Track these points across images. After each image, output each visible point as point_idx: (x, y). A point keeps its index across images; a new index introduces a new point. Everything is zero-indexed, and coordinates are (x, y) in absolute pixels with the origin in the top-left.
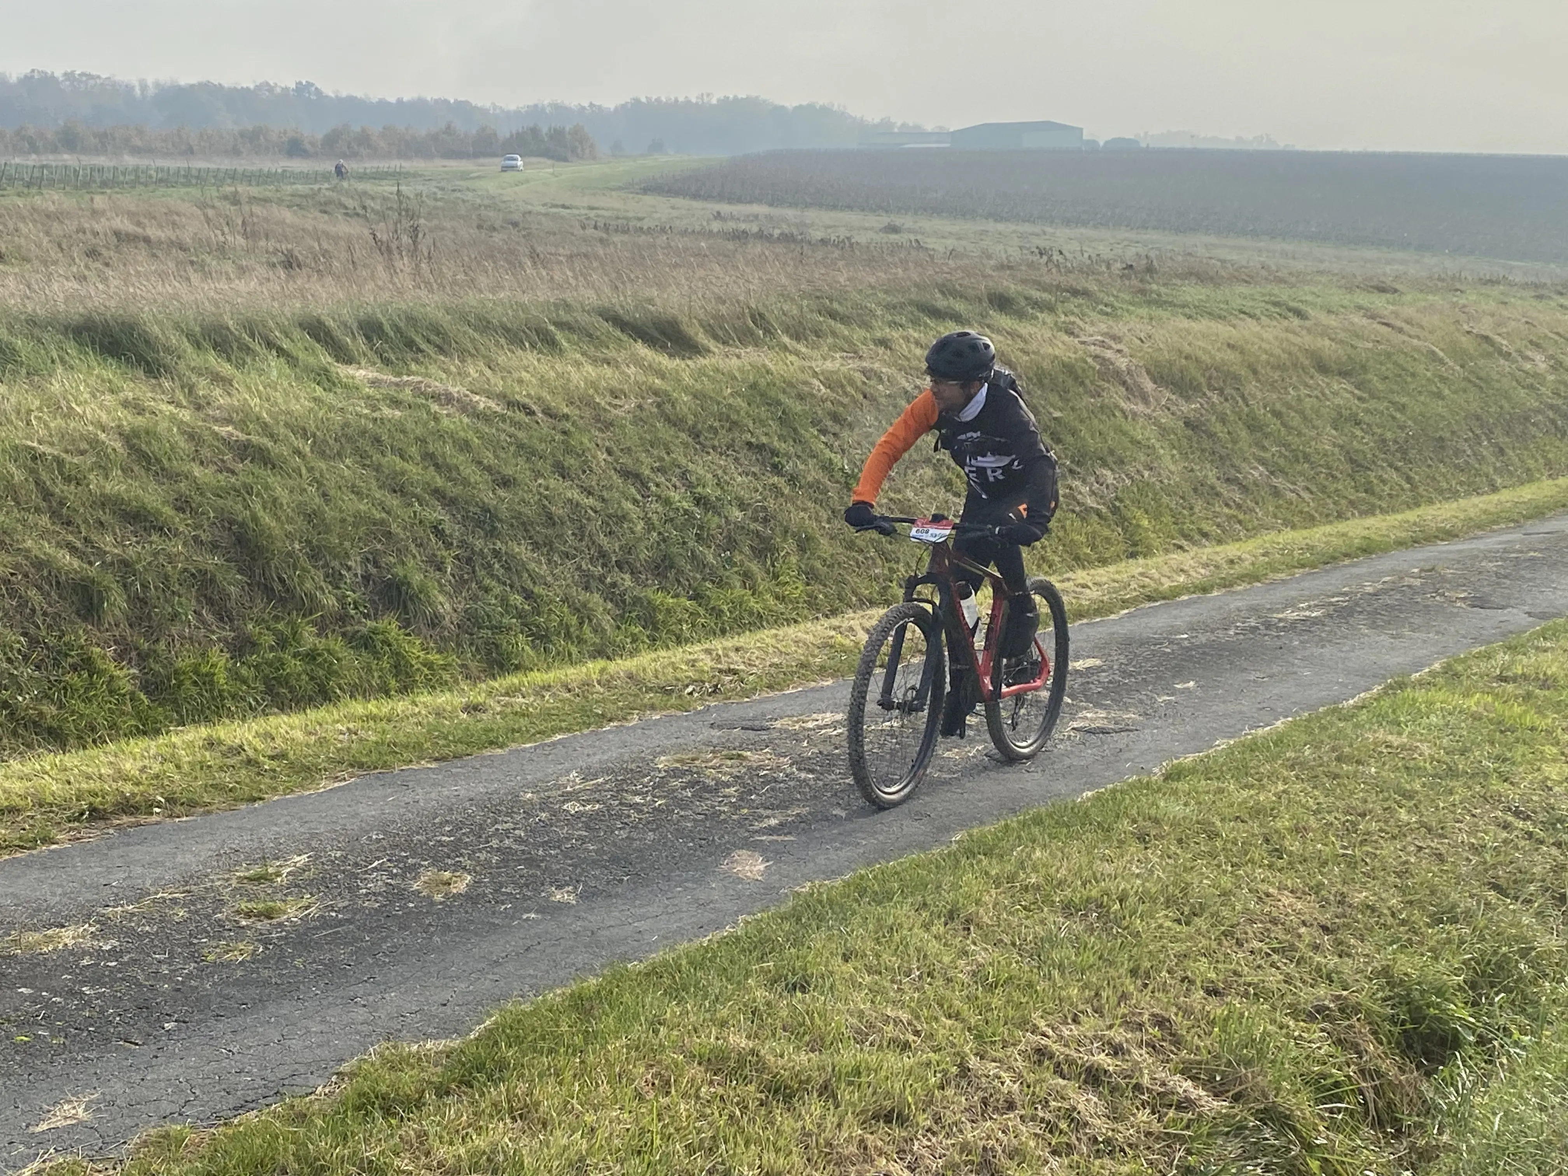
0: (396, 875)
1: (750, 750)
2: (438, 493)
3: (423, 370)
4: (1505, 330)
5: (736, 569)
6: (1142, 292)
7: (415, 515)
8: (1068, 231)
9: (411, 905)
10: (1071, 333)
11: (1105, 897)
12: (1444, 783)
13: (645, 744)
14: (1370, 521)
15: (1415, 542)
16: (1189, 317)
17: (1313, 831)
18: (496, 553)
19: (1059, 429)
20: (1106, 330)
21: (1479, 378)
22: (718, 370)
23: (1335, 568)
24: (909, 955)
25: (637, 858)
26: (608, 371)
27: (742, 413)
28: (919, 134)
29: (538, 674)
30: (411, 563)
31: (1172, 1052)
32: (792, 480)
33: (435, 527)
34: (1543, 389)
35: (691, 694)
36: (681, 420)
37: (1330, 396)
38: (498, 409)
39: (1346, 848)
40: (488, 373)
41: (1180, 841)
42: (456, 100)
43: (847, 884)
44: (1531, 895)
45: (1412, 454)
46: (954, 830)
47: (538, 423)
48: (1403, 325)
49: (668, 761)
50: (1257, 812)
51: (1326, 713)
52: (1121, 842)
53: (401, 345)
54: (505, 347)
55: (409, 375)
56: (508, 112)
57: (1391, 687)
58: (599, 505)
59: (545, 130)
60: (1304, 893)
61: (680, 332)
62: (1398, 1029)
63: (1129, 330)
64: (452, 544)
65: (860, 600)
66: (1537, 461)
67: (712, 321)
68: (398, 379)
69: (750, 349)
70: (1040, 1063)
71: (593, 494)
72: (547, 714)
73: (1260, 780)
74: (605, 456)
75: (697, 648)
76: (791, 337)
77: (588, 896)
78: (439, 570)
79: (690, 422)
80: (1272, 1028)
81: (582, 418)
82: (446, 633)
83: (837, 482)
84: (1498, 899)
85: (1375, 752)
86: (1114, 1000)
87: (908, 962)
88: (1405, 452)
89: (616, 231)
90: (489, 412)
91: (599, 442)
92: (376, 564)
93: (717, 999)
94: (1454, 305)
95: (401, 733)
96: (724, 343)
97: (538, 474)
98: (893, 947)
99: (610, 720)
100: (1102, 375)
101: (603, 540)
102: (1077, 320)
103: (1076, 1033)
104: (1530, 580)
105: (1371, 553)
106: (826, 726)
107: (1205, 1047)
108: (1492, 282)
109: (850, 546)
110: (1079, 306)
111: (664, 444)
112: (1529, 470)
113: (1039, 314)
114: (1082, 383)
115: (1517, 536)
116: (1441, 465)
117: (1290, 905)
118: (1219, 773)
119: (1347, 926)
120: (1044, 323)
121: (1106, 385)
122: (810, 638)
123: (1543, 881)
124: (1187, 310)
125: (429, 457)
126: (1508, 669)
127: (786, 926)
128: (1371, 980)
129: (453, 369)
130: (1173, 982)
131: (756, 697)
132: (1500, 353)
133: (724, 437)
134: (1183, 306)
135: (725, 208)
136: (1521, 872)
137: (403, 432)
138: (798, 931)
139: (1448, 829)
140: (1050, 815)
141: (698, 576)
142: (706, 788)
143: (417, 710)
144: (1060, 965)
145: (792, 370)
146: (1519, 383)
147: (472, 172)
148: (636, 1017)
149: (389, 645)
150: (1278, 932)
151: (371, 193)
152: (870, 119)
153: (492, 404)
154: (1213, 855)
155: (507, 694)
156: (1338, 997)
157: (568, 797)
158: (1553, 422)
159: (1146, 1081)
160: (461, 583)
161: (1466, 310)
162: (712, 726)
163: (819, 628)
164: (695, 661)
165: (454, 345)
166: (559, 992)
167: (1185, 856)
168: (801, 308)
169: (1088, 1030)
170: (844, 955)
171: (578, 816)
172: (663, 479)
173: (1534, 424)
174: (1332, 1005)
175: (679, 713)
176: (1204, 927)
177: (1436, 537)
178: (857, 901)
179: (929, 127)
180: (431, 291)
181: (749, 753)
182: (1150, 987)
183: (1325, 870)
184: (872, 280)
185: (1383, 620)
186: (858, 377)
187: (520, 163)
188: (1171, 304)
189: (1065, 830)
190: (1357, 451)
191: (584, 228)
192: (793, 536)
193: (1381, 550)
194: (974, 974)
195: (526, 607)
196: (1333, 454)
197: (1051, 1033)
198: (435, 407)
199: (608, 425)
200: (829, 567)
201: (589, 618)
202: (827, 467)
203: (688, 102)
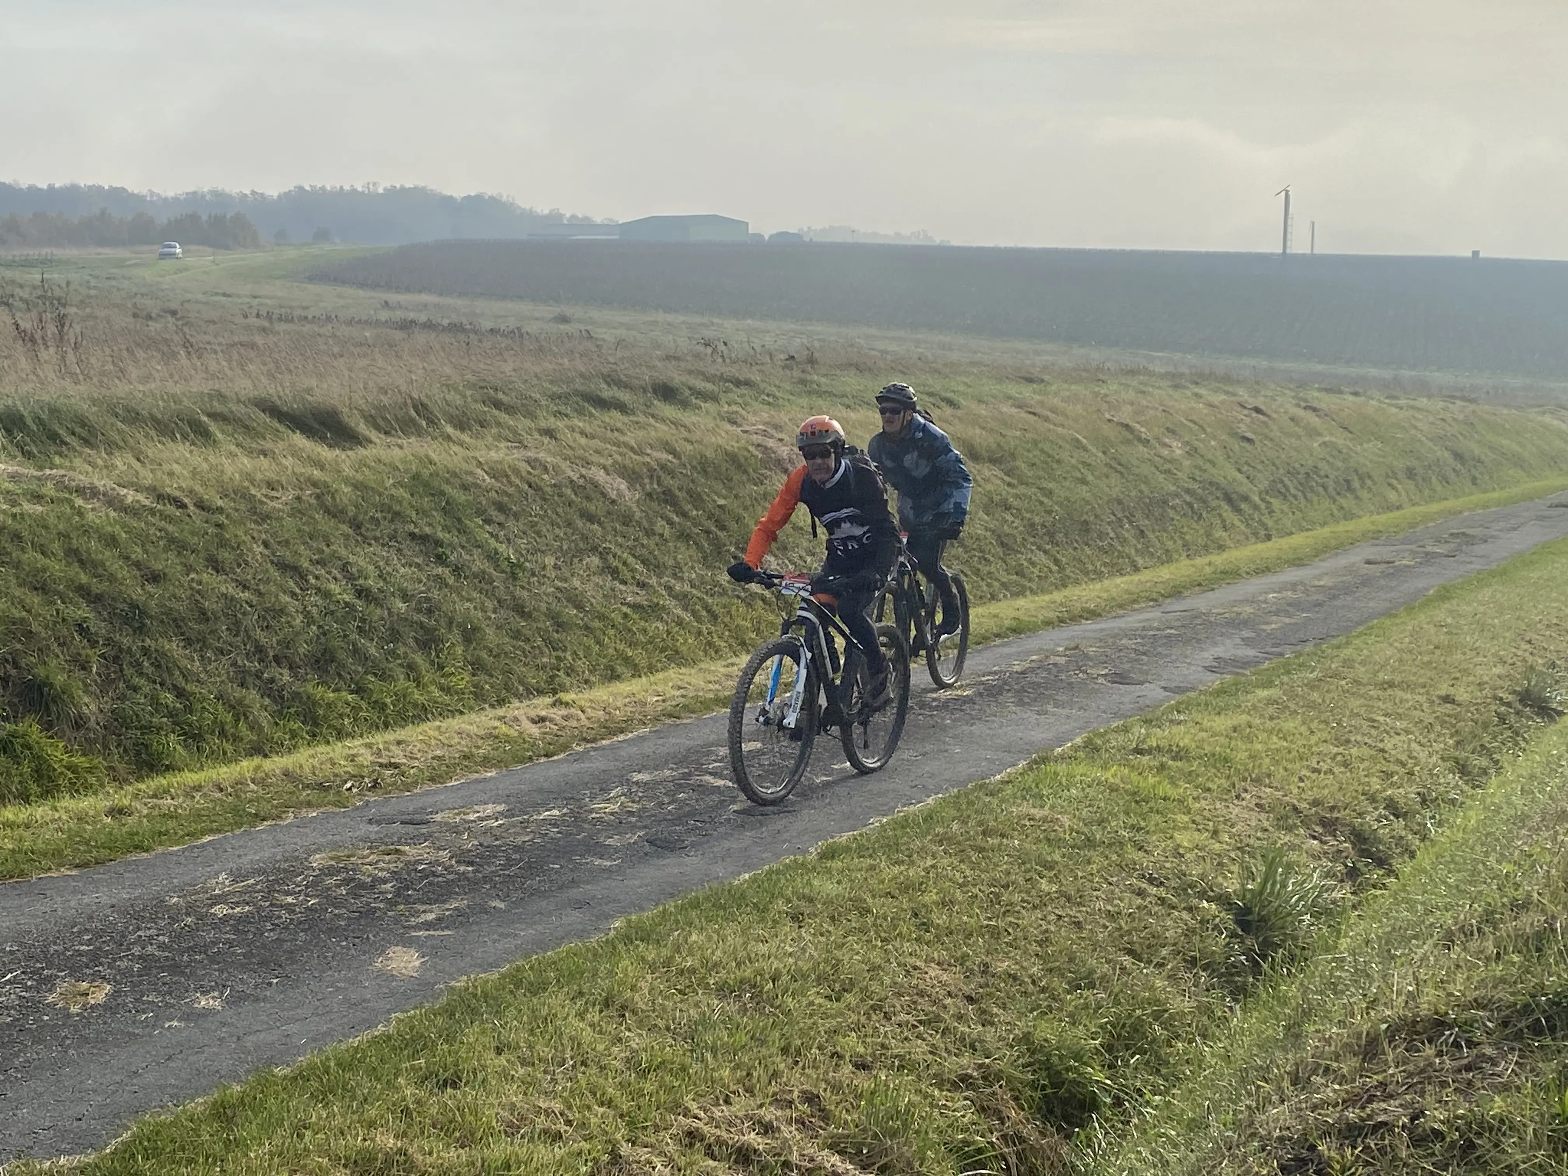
0: (30, 987)
1: (409, 845)
2: (83, 591)
3: (68, 464)
4: (1143, 418)
5: (399, 661)
6: (803, 382)
7: (58, 613)
8: (734, 322)
9: (46, 1018)
10: (734, 423)
11: (759, 978)
12: (1082, 853)
13: (300, 843)
14: (1021, 602)
15: (1061, 621)
16: (848, 407)
17: (960, 903)
18: (145, 651)
19: (723, 516)
20: (768, 420)
21: (1120, 464)
22: (380, 461)
23: (986, 649)
24: (562, 1045)
25: (287, 959)
26: (264, 462)
27: (405, 503)
28: (586, 224)
29: (188, 775)
30: (53, 663)
31: (821, 1127)
32: (457, 570)
33: (79, 625)
34: (1180, 474)
35: (350, 789)
36: (342, 512)
37: (982, 482)
38: (147, 502)
39: (990, 919)
40: (137, 465)
41: (833, 918)
42: (110, 187)
43: (503, 977)
44: (1164, 958)
45: (1060, 537)
46: (612, 917)
47: (189, 516)
48: (1049, 413)
49: (323, 859)
50: (906, 887)
51: (973, 790)
52: (775, 922)
53: (44, 438)
54: (156, 439)
55: (51, 469)
56: (166, 199)
57: (1035, 762)
58: (255, 599)
59: (204, 218)
60: (950, 965)
61: (340, 423)
62: (1038, 1094)
63: (790, 420)
64: (98, 642)
65: (527, 689)
66: (1175, 542)
67: (373, 411)
68: (40, 473)
69: (413, 439)
70: (691, 1145)
71: (248, 588)
72: (197, 815)
73: (910, 856)
74: (261, 549)
75: (357, 742)
76: (455, 427)
77: (236, 1000)
78: (84, 668)
79: (350, 514)
80: (916, 1099)
81: (237, 510)
82: (92, 736)
83: (503, 572)
84: (1133, 963)
85: (1017, 826)
86: (765, 1079)
87: (563, 1052)
88: (1052, 535)
89: (280, 319)
90: (137, 506)
91: (255, 535)
92: (16, 665)
93: (366, 1100)
94: (1096, 394)
95: (40, 841)
96: (386, 433)
97: (189, 569)
98: (547, 1037)
99: (264, 820)
100: (765, 463)
101: (260, 635)
102: (740, 409)
103: (727, 1114)
104: (1166, 656)
105: (1020, 634)
106: (488, 818)
107: (853, 1121)
108: (1132, 372)
109: (517, 635)
110: (742, 396)
111: (323, 536)
112: (1167, 551)
113: (702, 405)
114: (745, 472)
115: (1156, 614)
116: (1086, 548)
117: (936, 977)
118: (871, 851)
119: (990, 995)
120: (707, 413)
121: (769, 473)
122: (473, 729)
123: (1174, 945)
124: (845, 400)
125: (74, 554)
126: (1144, 741)
127: (439, 1021)
128: (1012, 1047)
129: (100, 462)
130: (822, 1058)
131: (418, 791)
132: (1139, 439)
133: (386, 528)
134: (844, 396)
135: (394, 297)
136: (1154, 937)
137: (46, 527)
138: (451, 1027)
139: (1087, 898)
140: (707, 899)
141: (360, 669)
142: (362, 886)
143: (57, 815)
144: (712, 1048)
145: (455, 461)
146: (1157, 468)
147: (130, 260)
148: (280, 1123)
149: (30, 748)
150: (924, 1004)
151: (19, 281)
152: (539, 211)
153: (140, 497)
154: (863, 930)
155: (155, 796)
156: (981, 1066)
157: (217, 900)
158: (1190, 505)
159: (794, 1158)
160: (106, 683)
161: (1108, 399)
162: (370, 822)
163: (484, 718)
164: (353, 755)
165: (100, 437)
166: (201, 1100)
167: (836, 934)
168: (465, 396)
169: (739, 1110)
170: (498, 1048)
171: (225, 919)
172: (323, 572)
173: (1173, 508)
174: (975, 1074)
175: (337, 810)
176: (853, 1003)
177: (1081, 617)
178: (511, 992)
179: (598, 219)
180: (77, 383)
181: (407, 848)
182: (801, 1064)
183: (971, 942)
184: (537, 369)
185: (1029, 697)
186: (524, 467)
187: (178, 250)
188: (830, 394)
189: (722, 913)
190: (1008, 535)
191: (246, 317)
192: (459, 625)
193: (1029, 630)
194: (628, 1060)
195: (178, 705)
196: (986, 538)
197: (702, 1114)
198: (79, 502)
199: (265, 517)
200: (495, 657)
201: (245, 715)
202: (493, 557)
203: (354, 191)
